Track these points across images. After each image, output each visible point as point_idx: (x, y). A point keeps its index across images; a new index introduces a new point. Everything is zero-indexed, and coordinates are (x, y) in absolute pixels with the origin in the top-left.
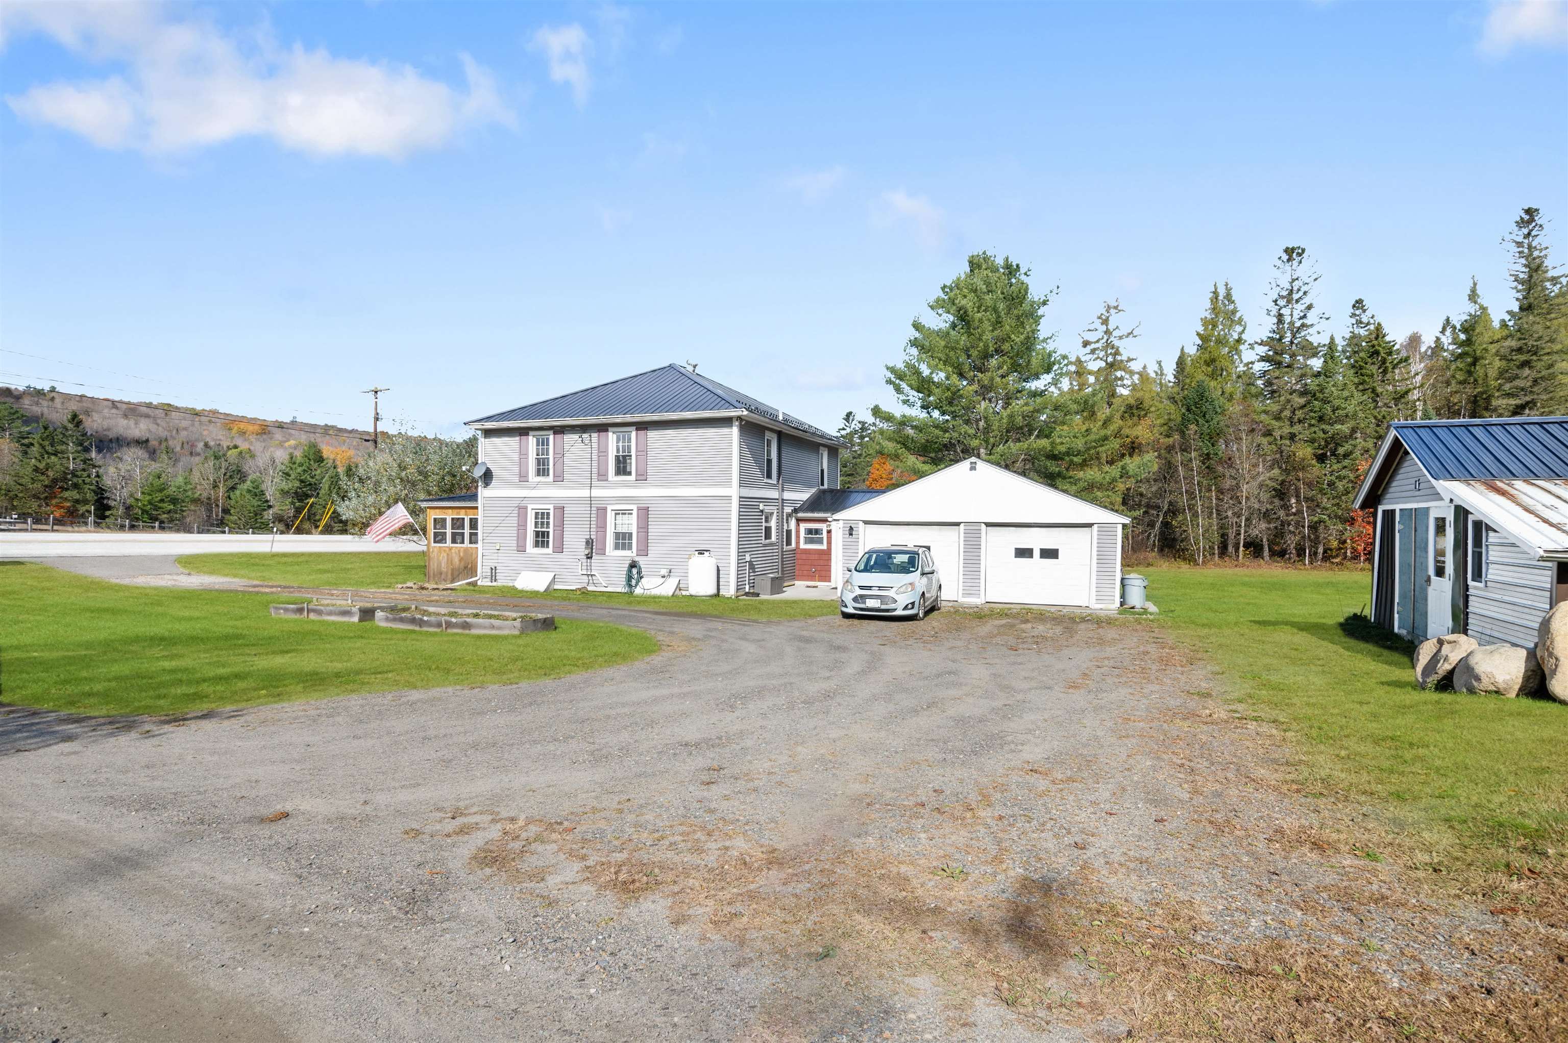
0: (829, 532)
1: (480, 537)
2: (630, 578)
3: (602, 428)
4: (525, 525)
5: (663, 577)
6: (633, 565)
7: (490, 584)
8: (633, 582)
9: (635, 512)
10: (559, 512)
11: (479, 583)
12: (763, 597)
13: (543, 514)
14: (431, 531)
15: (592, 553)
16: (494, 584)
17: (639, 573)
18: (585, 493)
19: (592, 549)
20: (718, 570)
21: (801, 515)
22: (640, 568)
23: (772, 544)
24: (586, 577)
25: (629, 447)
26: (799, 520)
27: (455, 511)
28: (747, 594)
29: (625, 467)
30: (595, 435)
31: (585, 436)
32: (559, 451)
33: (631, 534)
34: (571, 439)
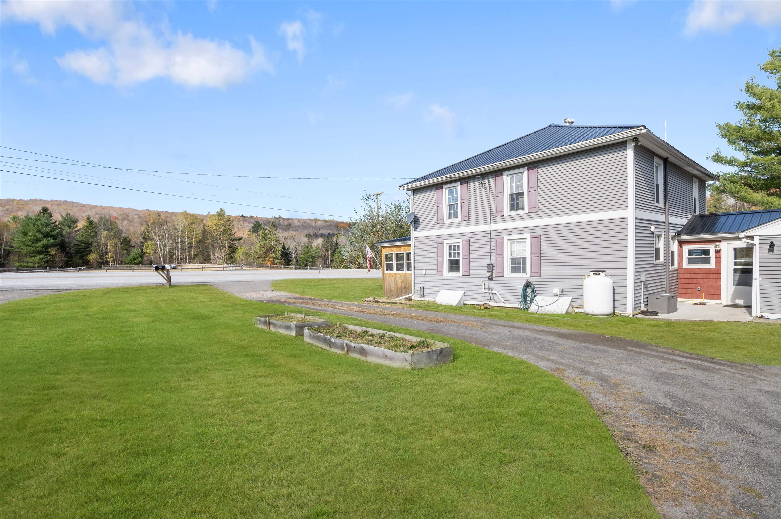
0: (718, 252)
1: (413, 265)
2: (525, 296)
3: (498, 173)
4: (442, 256)
5: (556, 295)
6: (528, 285)
7: (420, 299)
8: (528, 300)
9: (528, 241)
10: (466, 244)
11: (413, 298)
12: (661, 316)
13: (454, 246)
14: (384, 263)
15: (492, 275)
16: (423, 299)
17: (533, 291)
18: (486, 228)
19: (492, 272)
20: (614, 290)
21: (684, 237)
22: (534, 288)
23: (661, 265)
24: (488, 295)
25: (522, 186)
26: (681, 243)
27: (398, 248)
28: (643, 313)
29: (518, 204)
30: (492, 180)
31: (484, 182)
32: (465, 197)
33: (524, 259)
34: (474, 185)
